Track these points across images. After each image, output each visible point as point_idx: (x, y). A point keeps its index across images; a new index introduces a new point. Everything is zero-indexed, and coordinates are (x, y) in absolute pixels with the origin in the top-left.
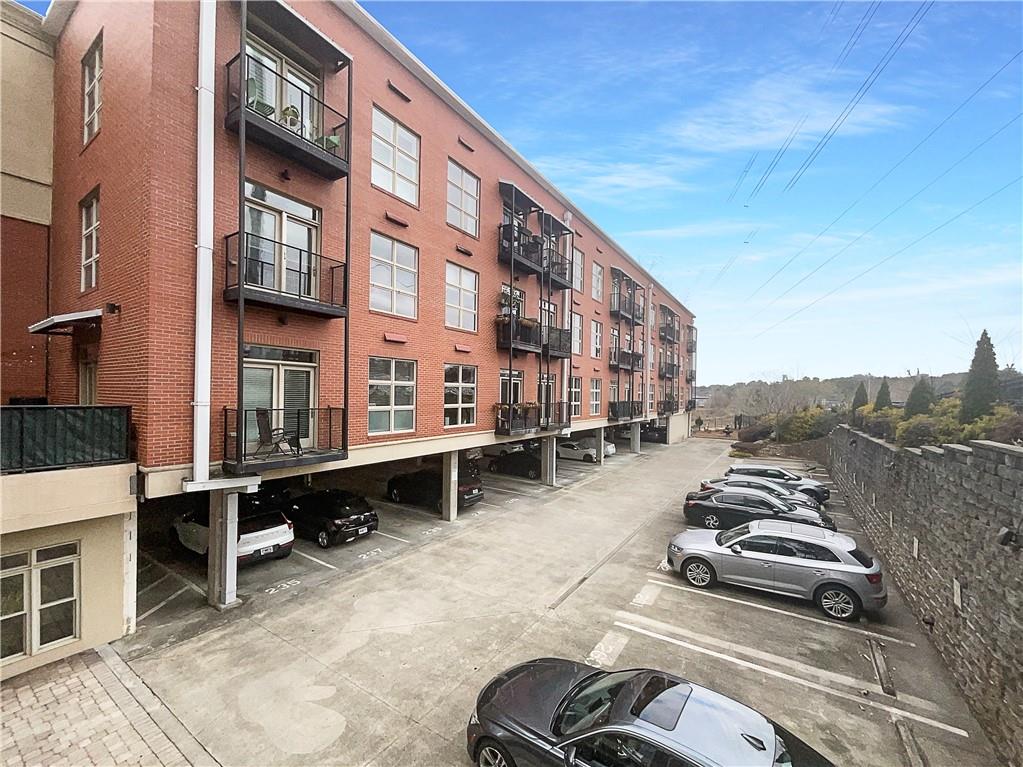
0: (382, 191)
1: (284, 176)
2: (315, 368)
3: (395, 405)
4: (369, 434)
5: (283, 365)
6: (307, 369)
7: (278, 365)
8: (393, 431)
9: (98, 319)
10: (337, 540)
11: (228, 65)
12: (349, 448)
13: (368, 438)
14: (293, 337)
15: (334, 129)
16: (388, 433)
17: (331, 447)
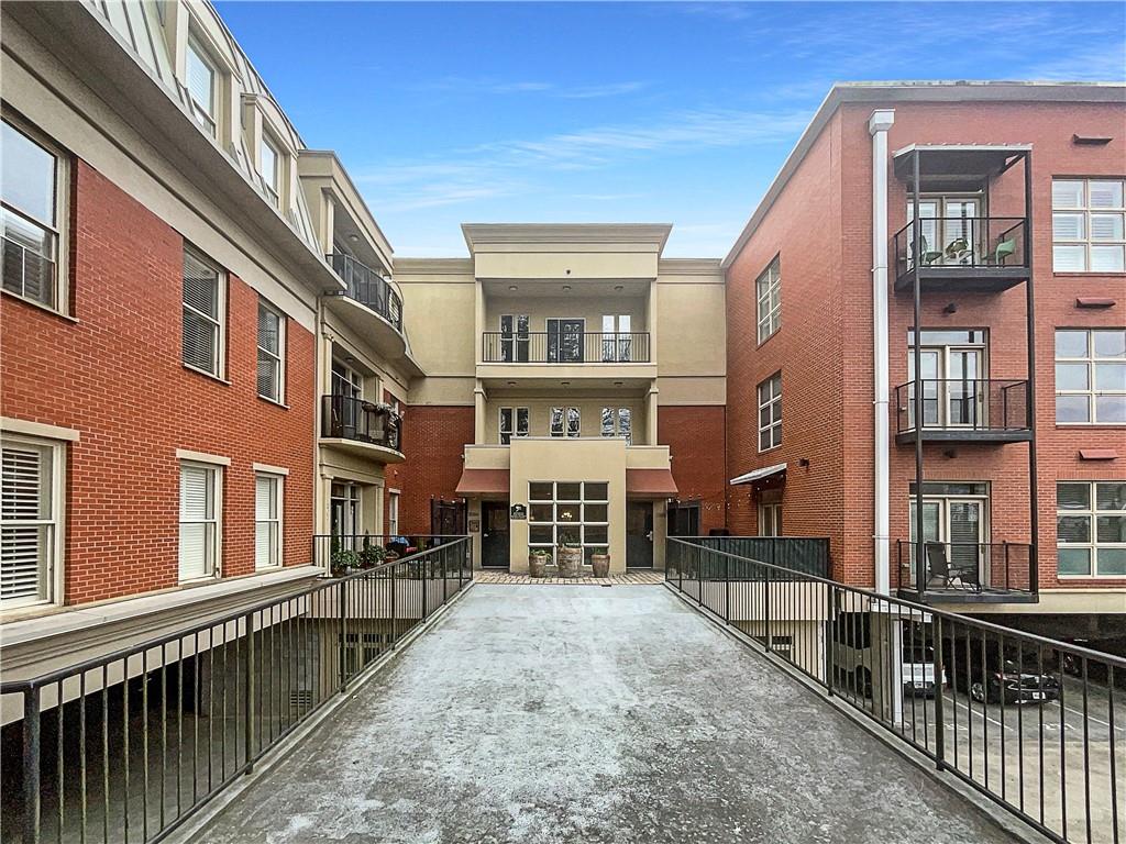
0: (1071, 275)
1: (950, 310)
2: (984, 499)
3: (1098, 541)
4: (1059, 577)
5: (949, 499)
6: (977, 502)
7: (944, 499)
8: (1096, 576)
9: (784, 472)
10: (998, 698)
11: (896, 236)
12: (1040, 590)
13: (1058, 581)
14: (959, 470)
15: (1003, 235)
16: (1090, 577)
17: (1008, 588)
